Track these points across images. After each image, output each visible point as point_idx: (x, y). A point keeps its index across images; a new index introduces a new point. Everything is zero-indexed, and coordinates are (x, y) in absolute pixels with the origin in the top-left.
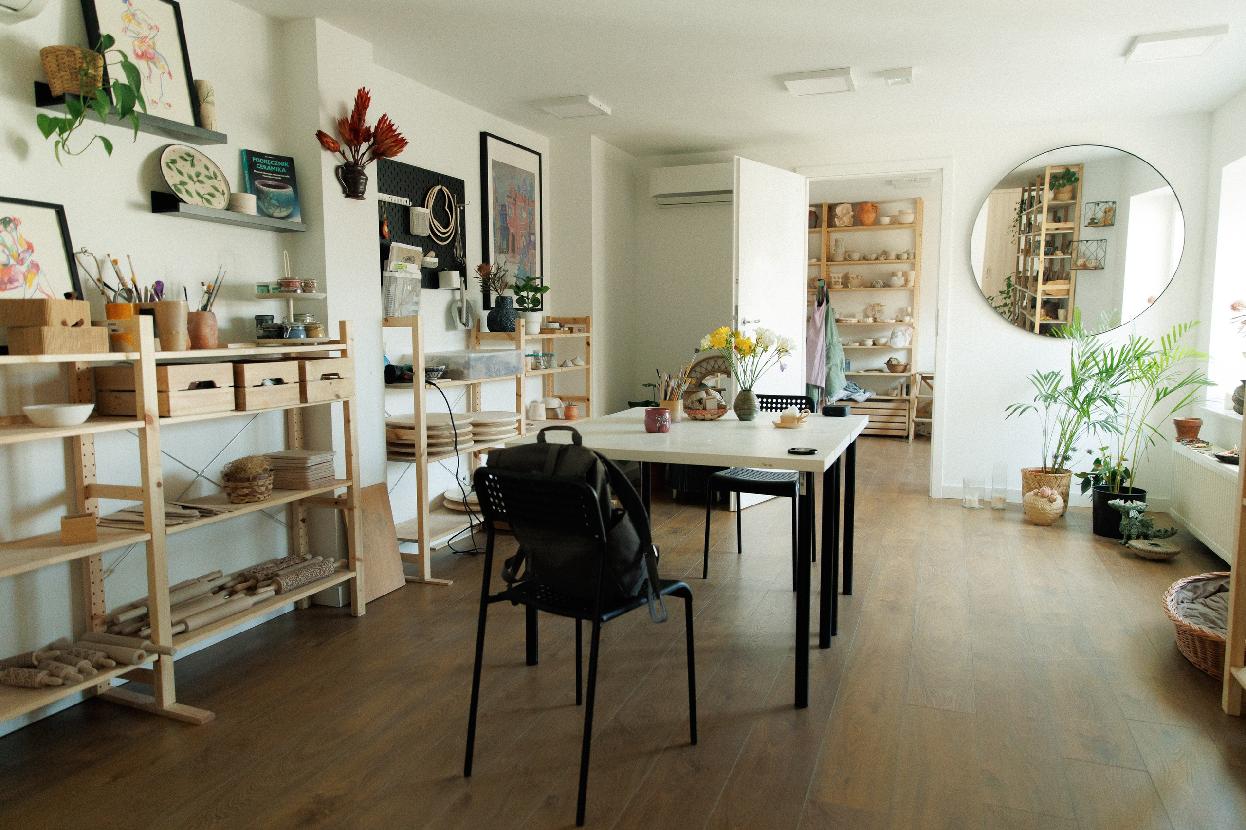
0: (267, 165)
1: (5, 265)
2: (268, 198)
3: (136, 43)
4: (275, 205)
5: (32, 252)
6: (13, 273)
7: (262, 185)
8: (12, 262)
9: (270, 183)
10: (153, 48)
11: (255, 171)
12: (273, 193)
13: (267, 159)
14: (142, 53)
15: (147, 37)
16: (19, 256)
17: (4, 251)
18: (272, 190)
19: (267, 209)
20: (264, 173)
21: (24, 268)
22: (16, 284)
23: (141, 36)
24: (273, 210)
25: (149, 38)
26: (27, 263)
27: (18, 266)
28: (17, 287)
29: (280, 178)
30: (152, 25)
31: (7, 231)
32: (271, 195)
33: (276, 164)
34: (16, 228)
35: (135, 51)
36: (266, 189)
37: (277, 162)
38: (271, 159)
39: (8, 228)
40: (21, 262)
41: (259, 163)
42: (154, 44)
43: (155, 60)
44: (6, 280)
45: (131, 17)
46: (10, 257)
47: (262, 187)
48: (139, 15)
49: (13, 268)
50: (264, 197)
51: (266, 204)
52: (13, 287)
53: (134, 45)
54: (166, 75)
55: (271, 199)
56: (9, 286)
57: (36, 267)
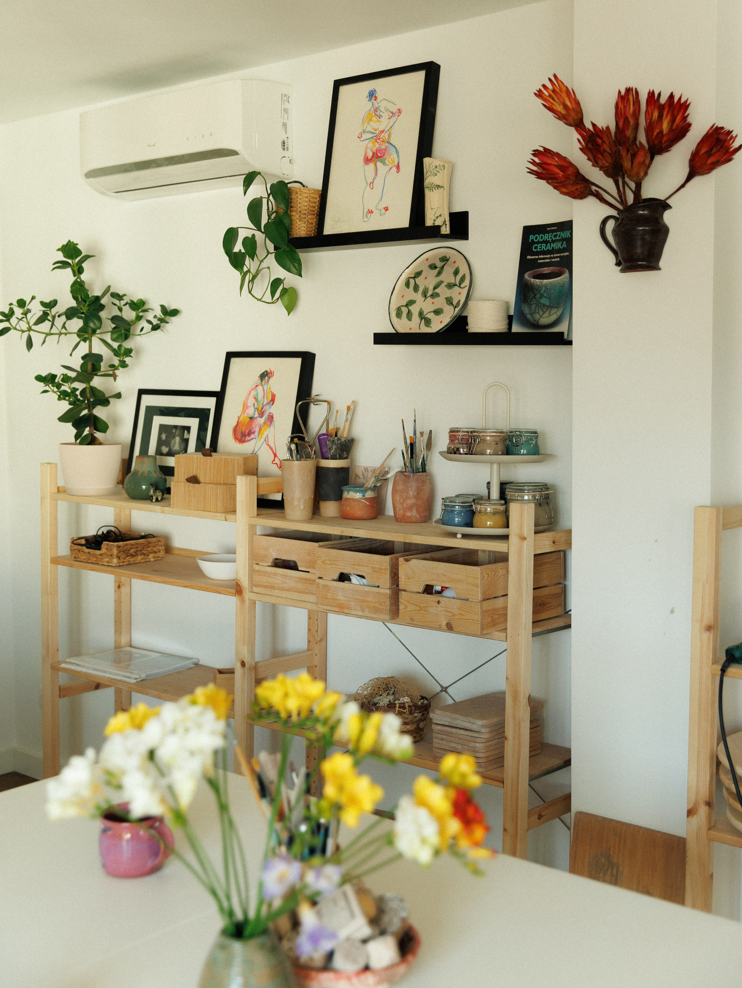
0: (546, 242)
1: (251, 418)
2: (538, 296)
3: (370, 145)
4: (544, 305)
5: (273, 404)
6: (253, 426)
7: (535, 277)
8: (257, 415)
9: (546, 270)
10: (387, 142)
11: (529, 257)
12: (546, 286)
13: (548, 232)
14: (374, 153)
15: (383, 131)
16: (262, 409)
17: (254, 405)
18: (545, 281)
19: (531, 314)
20: (541, 256)
21: (261, 421)
22: (252, 436)
23: (377, 132)
24: (541, 313)
25: (386, 130)
26: (265, 416)
27: (259, 419)
28: (253, 438)
29: (558, 259)
30: (395, 110)
31: (262, 384)
32: (544, 288)
33: (558, 238)
34: (268, 381)
35: (366, 154)
36: (538, 281)
37: (559, 233)
38: (552, 231)
39: (263, 382)
40: (261, 415)
41: (538, 242)
42: (389, 136)
43: (385, 157)
44: (247, 431)
45: (373, 114)
46: (256, 410)
47: (532, 280)
48: (383, 105)
49: (255, 420)
50: (532, 295)
51: (533, 307)
52: (249, 439)
53: (366, 148)
54: (394, 169)
55: (542, 296)
56: (247, 438)
57: (271, 418)
